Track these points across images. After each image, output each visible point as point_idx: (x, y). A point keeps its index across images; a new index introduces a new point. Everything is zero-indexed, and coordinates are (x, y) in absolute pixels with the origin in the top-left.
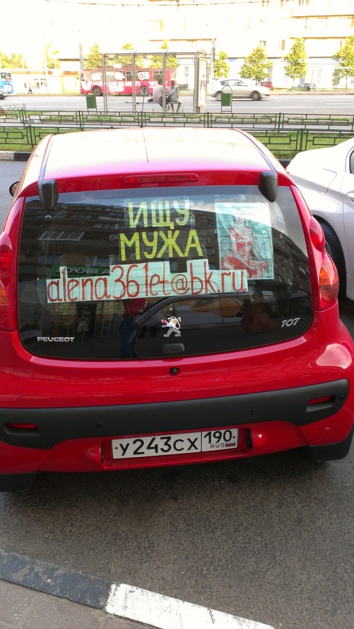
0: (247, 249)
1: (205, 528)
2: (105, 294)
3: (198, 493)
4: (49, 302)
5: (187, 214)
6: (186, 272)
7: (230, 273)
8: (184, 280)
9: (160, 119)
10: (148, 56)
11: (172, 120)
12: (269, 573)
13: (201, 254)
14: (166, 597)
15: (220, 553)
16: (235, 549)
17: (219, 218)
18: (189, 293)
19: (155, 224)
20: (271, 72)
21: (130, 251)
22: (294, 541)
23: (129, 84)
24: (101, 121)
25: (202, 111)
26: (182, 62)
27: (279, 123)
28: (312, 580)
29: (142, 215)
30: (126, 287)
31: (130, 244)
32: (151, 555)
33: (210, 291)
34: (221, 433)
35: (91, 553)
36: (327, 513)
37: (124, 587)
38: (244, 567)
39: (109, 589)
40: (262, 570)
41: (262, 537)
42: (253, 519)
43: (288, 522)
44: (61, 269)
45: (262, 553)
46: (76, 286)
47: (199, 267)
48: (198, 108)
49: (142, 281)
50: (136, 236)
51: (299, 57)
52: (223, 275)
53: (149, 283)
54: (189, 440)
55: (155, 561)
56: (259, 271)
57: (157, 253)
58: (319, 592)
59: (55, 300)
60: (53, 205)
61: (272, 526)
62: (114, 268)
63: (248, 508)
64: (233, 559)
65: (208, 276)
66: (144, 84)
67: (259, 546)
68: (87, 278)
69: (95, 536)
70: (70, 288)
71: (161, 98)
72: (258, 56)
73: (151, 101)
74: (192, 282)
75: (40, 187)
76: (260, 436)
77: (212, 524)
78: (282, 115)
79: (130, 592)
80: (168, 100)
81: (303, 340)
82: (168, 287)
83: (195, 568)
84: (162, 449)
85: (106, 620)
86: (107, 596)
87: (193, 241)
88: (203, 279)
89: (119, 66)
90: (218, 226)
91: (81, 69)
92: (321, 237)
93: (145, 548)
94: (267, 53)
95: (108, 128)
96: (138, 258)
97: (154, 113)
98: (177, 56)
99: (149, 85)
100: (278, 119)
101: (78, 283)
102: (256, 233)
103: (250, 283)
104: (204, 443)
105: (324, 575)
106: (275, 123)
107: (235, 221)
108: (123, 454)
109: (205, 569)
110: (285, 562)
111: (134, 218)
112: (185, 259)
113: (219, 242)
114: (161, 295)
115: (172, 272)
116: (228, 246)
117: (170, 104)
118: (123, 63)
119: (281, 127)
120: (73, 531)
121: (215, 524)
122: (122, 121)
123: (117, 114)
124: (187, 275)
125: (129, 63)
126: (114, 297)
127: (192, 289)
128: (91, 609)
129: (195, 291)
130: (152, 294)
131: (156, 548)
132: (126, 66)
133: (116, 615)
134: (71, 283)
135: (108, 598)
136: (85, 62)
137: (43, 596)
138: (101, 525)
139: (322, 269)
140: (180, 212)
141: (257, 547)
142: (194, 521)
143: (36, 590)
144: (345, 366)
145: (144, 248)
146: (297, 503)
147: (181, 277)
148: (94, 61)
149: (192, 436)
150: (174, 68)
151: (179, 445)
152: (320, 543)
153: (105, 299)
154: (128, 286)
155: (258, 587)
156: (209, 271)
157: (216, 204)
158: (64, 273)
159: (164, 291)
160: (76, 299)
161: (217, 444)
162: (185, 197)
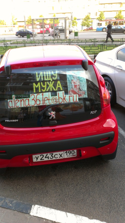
0: (78, 87)
1: (66, 185)
2: (29, 104)
3: (64, 173)
4: (9, 108)
5: (56, 75)
6: (57, 96)
7: (72, 96)
8: (56, 99)
9: (53, 42)
10: (48, 19)
11: (57, 42)
12: (88, 199)
13: (62, 89)
14: (51, 209)
15: (71, 193)
16: (76, 192)
17: (68, 76)
18: (58, 103)
19: (45, 79)
20: (92, 24)
21: (37, 89)
22: (97, 188)
23: (42, 29)
24: (32, 43)
25: (68, 38)
26: (60, 21)
27: (95, 42)
28: (103, 201)
29: (41, 76)
30: (36, 102)
31: (37, 87)
32: (47, 195)
33: (65, 102)
34: (70, 152)
35: (26, 195)
36: (108, 178)
37: (37, 206)
38: (79, 198)
39: (31, 207)
40: (85, 199)
41: (86, 187)
42: (83, 181)
43: (95, 182)
44: (13, 96)
45: (85, 193)
46: (18, 102)
47: (61, 94)
48: (66, 37)
49: (41, 99)
50: (39, 84)
51: (102, 18)
52: (69, 96)
53: (44, 100)
54: (60, 154)
55: (48, 197)
56: (82, 95)
57: (46, 89)
58: (105, 206)
59: (11, 107)
60: (10, 74)
61: (89, 183)
62: (31, 95)
63: (81, 177)
64: (75, 195)
65: (64, 97)
66: (47, 29)
67: (84, 190)
68: (22, 99)
69: (28, 189)
70: (16, 102)
71: (53, 34)
72: (87, 18)
73: (49, 35)
74: (59, 99)
75: (5, 68)
76: (84, 152)
77: (68, 183)
78: (96, 39)
79: (39, 207)
80: (56, 35)
81: (98, 118)
82: (50, 101)
83: (62, 199)
84: (50, 158)
85: (30, 218)
86: (31, 209)
87: (59, 85)
88: (63, 98)
89: (38, 23)
90: (67, 79)
91: (25, 24)
92: (104, 82)
93: (45, 192)
94: (91, 17)
95: (34, 46)
96: (40, 91)
97: (51, 40)
98: (58, 19)
99: (49, 30)
100: (94, 40)
101: (19, 101)
102: (81, 81)
103: (79, 99)
104: (65, 155)
105: (107, 200)
106: (93, 42)
107: (73, 77)
108: (37, 160)
109: (66, 199)
110: (94, 196)
111: (38, 77)
112: (56, 91)
113: (68, 85)
114: (48, 104)
115: (52, 96)
116: (71, 86)
117: (56, 36)
118: (39, 22)
119: (95, 43)
120: (20, 188)
121: (69, 183)
122: (39, 43)
123: (38, 40)
124: (57, 97)
125: (42, 22)
126: (32, 105)
127: (59, 102)
128: (25, 214)
129: (60, 102)
130: (45, 104)
131: (49, 192)
132: (41, 23)
133: (34, 216)
134: (16, 101)
135: (31, 210)
136: (26, 22)
137: (8, 210)
138: (30, 185)
139: (104, 93)
140: (54, 75)
141: (84, 191)
142: (62, 182)
143: (6, 208)
144: (113, 127)
145: (42, 88)
146: (98, 175)
147: (55, 98)
148: (29, 22)
149: (61, 153)
150: (58, 23)
151: (56, 156)
152: (106, 189)
153: (28, 106)
154: (36, 101)
155: (84, 204)
156: (64, 95)
157: (67, 72)
158: (14, 97)
159: (49, 103)
160: (19, 106)
161: (70, 155)
162: (56, 70)
